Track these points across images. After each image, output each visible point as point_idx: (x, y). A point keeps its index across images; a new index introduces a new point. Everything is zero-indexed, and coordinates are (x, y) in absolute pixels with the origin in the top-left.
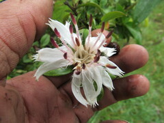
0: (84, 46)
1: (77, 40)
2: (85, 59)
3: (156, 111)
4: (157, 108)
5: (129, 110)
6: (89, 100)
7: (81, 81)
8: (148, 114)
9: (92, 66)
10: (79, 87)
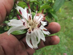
0: (33, 20)
1: (30, 17)
2: (33, 26)
3: (66, 48)
4: (66, 47)
5: (55, 48)
6: (34, 45)
7: (31, 37)
8: (62, 50)
9: (36, 29)
10: (29, 39)
